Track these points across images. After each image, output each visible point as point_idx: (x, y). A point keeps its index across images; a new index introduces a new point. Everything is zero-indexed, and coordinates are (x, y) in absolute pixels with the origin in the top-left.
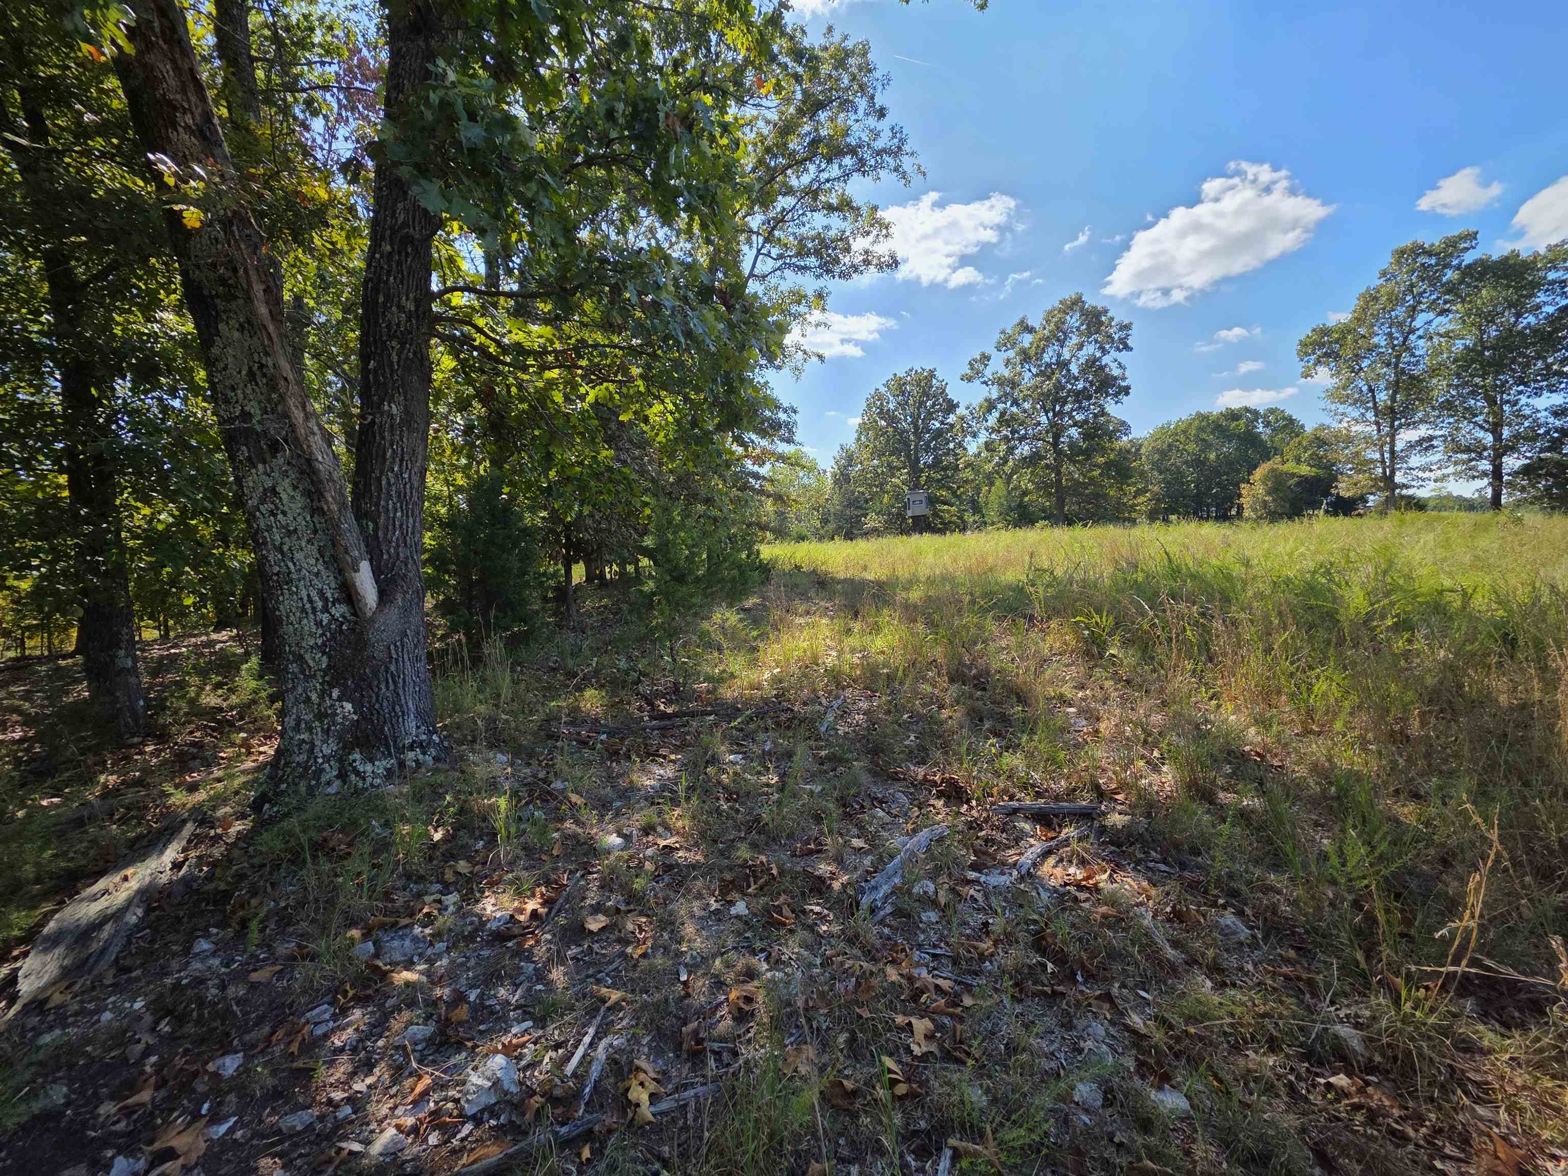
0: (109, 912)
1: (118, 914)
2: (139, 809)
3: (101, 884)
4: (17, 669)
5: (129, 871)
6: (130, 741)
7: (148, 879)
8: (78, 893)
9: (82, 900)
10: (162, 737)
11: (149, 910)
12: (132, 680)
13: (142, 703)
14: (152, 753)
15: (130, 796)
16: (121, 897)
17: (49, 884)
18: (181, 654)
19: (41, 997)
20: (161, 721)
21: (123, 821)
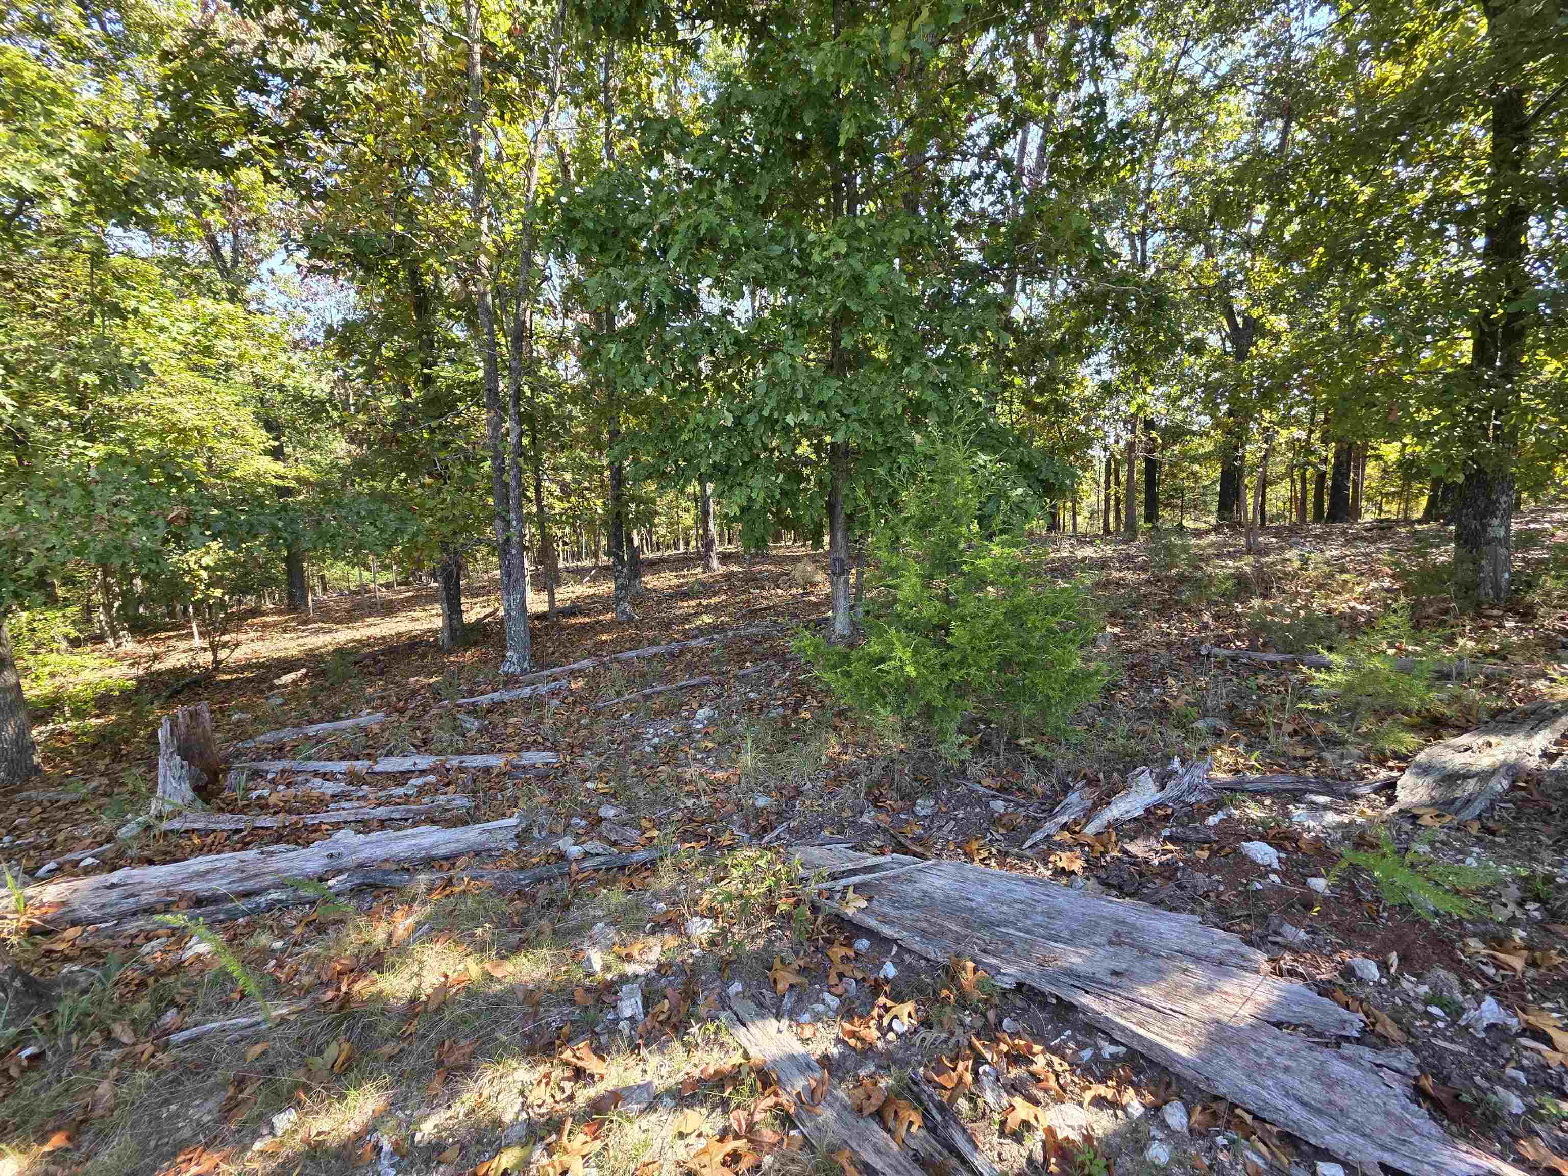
0: (1473, 768)
1: (1485, 776)
2: (1500, 681)
3: (1465, 739)
4: (1382, 529)
5: (1493, 739)
6: (1489, 612)
7: (1514, 756)
8: (1441, 737)
9: (1447, 746)
10: (1527, 615)
11: (1514, 786)
12: (1502, 551)
13: (1507, 576)
14: (1512, 630)
15: (1491, 666)
16: (1484, 761)
17: (1418, 720)
18: (1544, 530)
19: (1416, 811)
20: (1528, 598)
21: (1485, 687)
